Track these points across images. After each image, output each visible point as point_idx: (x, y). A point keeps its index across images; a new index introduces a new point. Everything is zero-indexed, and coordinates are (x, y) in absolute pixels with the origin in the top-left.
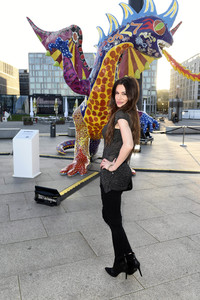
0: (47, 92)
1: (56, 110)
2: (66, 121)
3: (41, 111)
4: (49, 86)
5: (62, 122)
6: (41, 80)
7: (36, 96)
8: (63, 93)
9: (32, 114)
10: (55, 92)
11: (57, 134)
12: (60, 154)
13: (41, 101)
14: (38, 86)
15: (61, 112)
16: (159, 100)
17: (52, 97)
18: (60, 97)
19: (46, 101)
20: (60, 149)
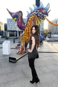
0: (12, 30)
1: (15, 35)
3: (11, 35)
4: (13, 28)
5: (17, 38)
6: (11, 26)
7: (9, 31)
9: (8, 36)
10: (15, 30)
11: (15, 42)
13: (11, 32)
14: (10, 28)
15: (17, 35)
17: (14, 31)
18: (16, 31)
19: (12, 33)
20: (16, 46)
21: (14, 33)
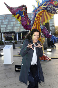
0: (8, 31)
1: (13, 38)
2: (18, 42)
3: (7, 39)
4: (9, 28)
5: (16, 43)
6: (5, 26)
7: (4, 33)
8: (15, 31)
9: (3, 40)
10: (12, 31)
11: (16, 48)
12: (19, 55)
13: (7, 35)
14: (4, 29)
15: (15, 39)
16: (56, 30)
18: (14, 33)
19: (9, 35)
20: (19, 53)
21: (11, 35)
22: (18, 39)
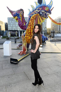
0: (13, 29)
1: (16, 35)
2: (20, 38)
3: (12, 35)
4: (14, 28)
5: (18, 39)
6: (12, 26)
7: (10, 31)
8: (18, 30)
9: (9, 36)
10: (16, 29)
11: (17, 42)
13: (12, 32)
14: (11, 28)
16: (48, 31)
17: (15, 31)
20: (18, 47)
22: (19, 36)
